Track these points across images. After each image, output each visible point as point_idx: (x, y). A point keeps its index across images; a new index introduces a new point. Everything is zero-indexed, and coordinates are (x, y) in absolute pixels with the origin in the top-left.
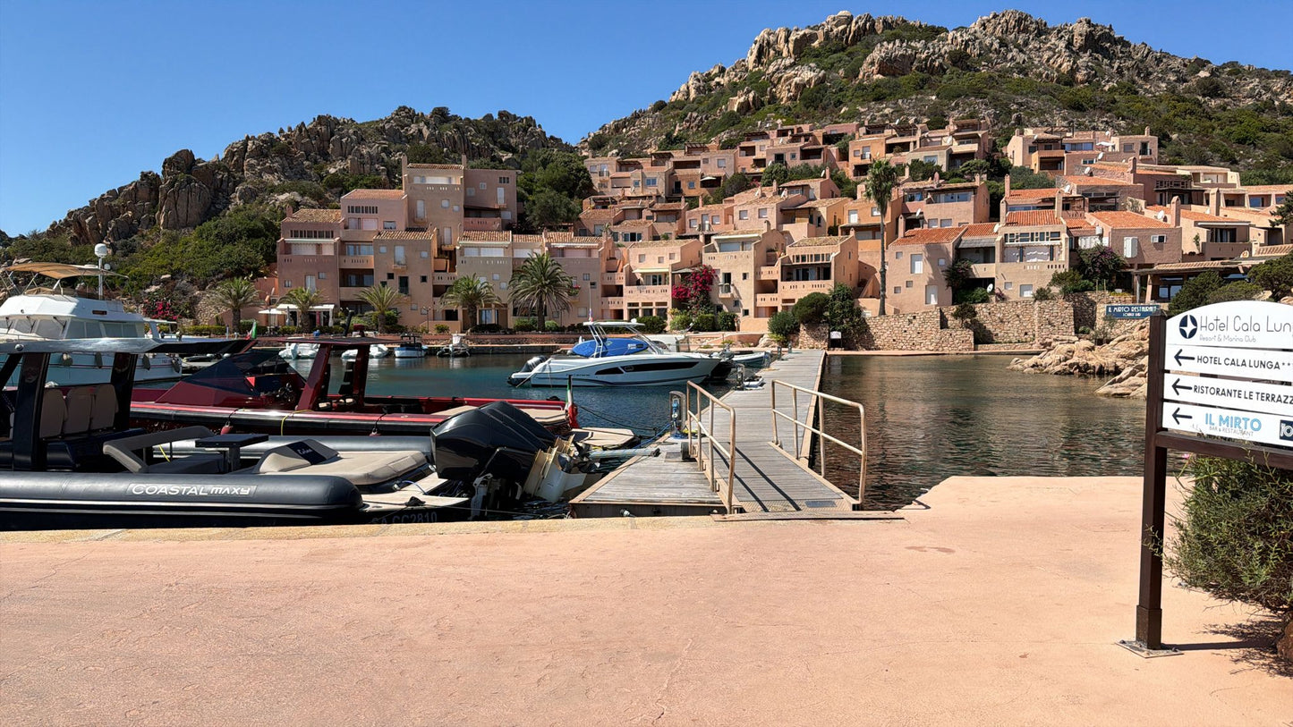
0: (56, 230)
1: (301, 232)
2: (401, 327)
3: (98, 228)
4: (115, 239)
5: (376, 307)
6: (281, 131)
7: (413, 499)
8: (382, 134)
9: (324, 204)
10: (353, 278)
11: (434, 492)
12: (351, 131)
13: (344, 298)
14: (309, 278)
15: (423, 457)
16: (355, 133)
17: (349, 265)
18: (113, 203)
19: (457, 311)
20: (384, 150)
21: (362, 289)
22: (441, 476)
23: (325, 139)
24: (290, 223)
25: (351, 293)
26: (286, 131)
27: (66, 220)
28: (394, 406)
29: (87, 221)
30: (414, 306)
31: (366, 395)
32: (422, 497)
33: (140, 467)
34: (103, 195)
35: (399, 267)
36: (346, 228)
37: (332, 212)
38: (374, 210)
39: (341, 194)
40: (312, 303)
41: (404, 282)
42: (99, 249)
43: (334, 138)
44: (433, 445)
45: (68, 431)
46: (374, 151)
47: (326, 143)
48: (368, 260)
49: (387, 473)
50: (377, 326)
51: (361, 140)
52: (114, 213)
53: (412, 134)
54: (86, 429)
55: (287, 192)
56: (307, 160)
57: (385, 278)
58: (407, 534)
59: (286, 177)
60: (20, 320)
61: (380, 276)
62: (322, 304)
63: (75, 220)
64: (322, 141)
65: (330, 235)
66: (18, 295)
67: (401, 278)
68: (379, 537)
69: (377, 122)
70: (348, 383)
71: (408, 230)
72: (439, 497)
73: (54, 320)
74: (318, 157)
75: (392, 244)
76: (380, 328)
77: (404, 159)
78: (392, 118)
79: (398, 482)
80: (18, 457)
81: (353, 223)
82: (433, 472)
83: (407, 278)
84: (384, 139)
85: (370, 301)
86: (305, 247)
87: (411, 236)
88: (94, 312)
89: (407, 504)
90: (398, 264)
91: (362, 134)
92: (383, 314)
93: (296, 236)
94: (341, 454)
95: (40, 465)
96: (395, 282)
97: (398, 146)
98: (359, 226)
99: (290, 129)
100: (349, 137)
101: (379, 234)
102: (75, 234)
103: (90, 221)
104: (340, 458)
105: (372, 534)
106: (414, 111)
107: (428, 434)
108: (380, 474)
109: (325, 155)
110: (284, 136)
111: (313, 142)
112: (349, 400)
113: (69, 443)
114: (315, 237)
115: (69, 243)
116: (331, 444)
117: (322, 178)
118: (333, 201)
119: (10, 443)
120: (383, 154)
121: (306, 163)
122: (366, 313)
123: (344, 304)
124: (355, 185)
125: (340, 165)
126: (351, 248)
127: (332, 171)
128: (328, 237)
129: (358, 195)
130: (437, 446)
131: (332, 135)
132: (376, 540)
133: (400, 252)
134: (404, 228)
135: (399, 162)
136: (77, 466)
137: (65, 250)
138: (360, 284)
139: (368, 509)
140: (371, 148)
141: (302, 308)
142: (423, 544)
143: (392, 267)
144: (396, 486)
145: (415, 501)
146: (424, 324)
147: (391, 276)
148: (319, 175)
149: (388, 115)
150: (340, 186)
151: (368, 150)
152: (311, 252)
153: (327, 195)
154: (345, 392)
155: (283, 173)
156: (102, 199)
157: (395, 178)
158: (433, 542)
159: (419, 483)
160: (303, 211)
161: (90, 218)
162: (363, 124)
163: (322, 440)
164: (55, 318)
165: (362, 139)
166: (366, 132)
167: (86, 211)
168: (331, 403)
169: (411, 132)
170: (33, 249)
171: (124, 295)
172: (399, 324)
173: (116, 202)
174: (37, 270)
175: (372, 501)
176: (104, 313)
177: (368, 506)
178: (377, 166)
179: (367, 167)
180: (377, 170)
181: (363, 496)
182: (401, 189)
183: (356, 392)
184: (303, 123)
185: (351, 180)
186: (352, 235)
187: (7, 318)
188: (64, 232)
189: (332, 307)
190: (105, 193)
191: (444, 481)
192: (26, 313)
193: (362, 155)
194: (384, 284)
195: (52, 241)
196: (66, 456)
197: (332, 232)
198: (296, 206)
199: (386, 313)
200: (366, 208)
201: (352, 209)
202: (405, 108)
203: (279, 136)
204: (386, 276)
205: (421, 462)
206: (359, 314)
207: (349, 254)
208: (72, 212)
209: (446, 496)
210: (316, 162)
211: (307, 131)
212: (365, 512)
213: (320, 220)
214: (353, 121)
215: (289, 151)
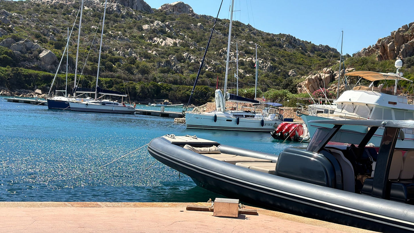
0: (369, 51)
3: (394, 50)
4: (403, 57)
18: (405, 34)
27: (376, 45)
29: (388, 45)
34: (399, 29)
42: (398, 63)
52: (405, 40)
60: (349, 105)
63: (382, 45)
66: (350, 89)
73: (366, 106)
88: (390, 103)
102: (381, 54)
103: (390, 45)
115: (377, 59)
137: (374, 63)
156: (399, 31)
161: (390, 43)
164: (367, 105)
167: (389, 39)
170: (357, 63)
171: (405, 93)
173: (407, 33)
174: (361, 75)
176: (395, 103)
187: (342, 103)
188: (374, 51)
190: (401, 27)
192: (352, 101)
195: (367, 57)
208: (381, 40)
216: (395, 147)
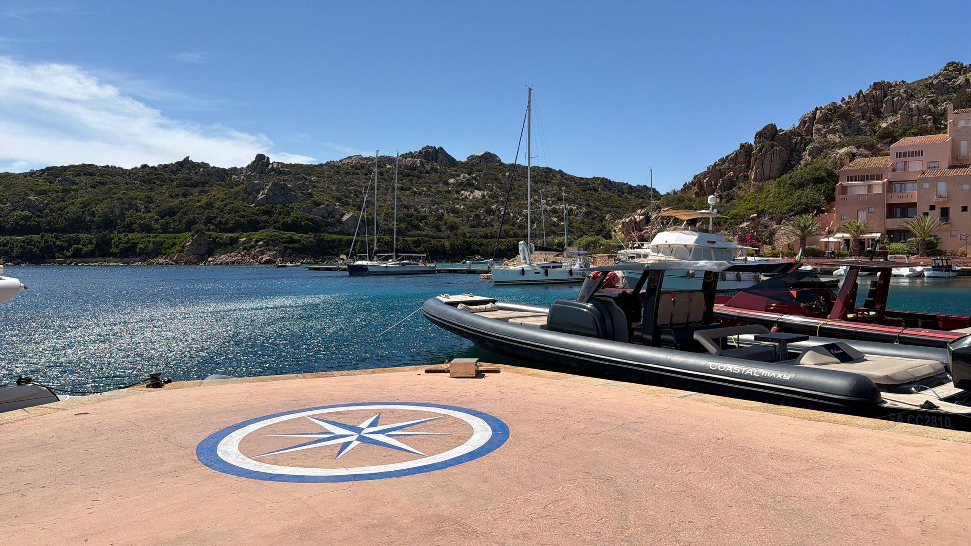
0: (686, 188)
1: (856, 177)
2: (940, 251)
3: (711, 186)
4: (721, 192)
5: (917, 234)
6: (843, 99)
7: (927, 402)
8: (930, 89)
9: (875, 152)
10: (898, 211)
11: (950, 399)
12: (902, 91)
13: (890, 227)
14: (860, 213)
15: (941, 366)
16: (905, 92)
17: (895, 200)
18: (721, 167)
20: (932, 102)
21: (907, 219)
22: (956, 386)
23: (878, 101)
24: (846, 170)
25: (896, 224)
26: (847, 99)
27: (692, 181)
28: (911, 321)
29: (705, 181)
30: (954, 233)
31: (886, 310)
32: (936, 402)
33: (716, 351)
34: (715, 162)
35: (941, 200)
36: (894, 170)
37: (883, 159)
38: (920, 153)
39: (891, 143)
40: (862, 233)
41: (945, 213)
42: (711, 199)
43: (886, 98)
44: (950, 358)
45: (674, 322)
46: (921, 104)
47: (879, 104)
48: (912, 195)
49: (905, 377)
50: (918, 250)
51: (911, 97)
52: (722, 174)
53: (959, 85)
54: (685, 321)
55: (845, 146)
56: (863, 119)
57: (927, 210)
58: (910, 433)
59: (846, 135)
60: (664, 248)
61: (922, 208)
62: (871, 233)
63: (697, 181)
64: (876, 102)
65: (879, 177)
66: (663, 231)
67: (942, 209)
68: (885, 432)
69: (926, 79)
70: (872, 299)
71: (950, 167)
72: (954, 405)
73: (684, 247)
74: (872, 116)
75: (936, 180)
76: (920, 252)
77: (950, 107)
78: (940, 74)
79: (915, 386)
80: (645, 336)
81: (900, 166)
82: (949, 381)
83: (947, 209)
84: (932, 93)
85: (912, 229)
86: (859, 188)
87: (953, 172)
88: (708, 242)
89: (922, 407)
90: (940, 197)
91: (911, 92)
92: (924, 240)
93: (851, 180)
94: (867, 356)
95: (656, 343)
96: (937, 213)
97: (945, 97)
98: (905, 167)
99: (850, 97)
100: (900, 95)
101: (923, 173)
102: (697, 190)
103: (707, 181)
104: (866, 360)
105: (879, 428)
106: (962, 64)
107: (945, 347)
108: (899, 377)
109: (879, 114)
110: (845, 103)
111: (869, 104)
112: (872, 313)
113: (674, 329)
114: (867, 180)
115: (694, 196)
116: (859, 347)
117: (875, 132)
118: (884, 150)
119: (641, 327)
120: (931, 106)
121: (862, 122)
122: (908, 240)
123: (889, 232)
124: (904, 134)
125: (891, 120)
126: (897, 186)
127: (884, 125)
128: (877, 179)
129: (905, 142)
130: (953, 359)
131: (885, 96)
132: (882, 434)
133: (942, 187)
134: (947, 166)
135: (945, 110)
136: (678, 345)
137: (691, 201)
138: (904, 215)
139: (885, 405)
140: (919, 102)
141: (854, 236)
142: (924, 445)
143: (934, 200)
144: (913, 389)
145: (928, 405)
146: (963, 249)
147: (932, 208)
148: (872, 129)
149: (937, 72)
150: (890, 136)
151: (917, 103)
152: (863, 191)
153: (879, 146)
154: (869, 306)
155: (843, 132)
156: (715, 165)
157: (941, 124)
158: (934, 445)
159: (935, 389)
160: (858, 160)
161: (707, 179)
162: (913, 83)
163: (852, 343)
164: (685, 246)
165: (912, 96)
166: (915, 90)
167: (704, 174)
168: (857, 314)
169: (958, 83)
170: (672, 202)
171: (726, 230)
172: (938, 248)
173: (723, 166)
174: (673, 215)
175: (890, 399)
176: (714, 242)
177: (886, 402)
178: (924, 116)
179: (915, 118)
180: (924, 120)
181: (881, 393)
182: (946, 132)
183: (878, 306)
184: (861, 91)
185: (900, 131)
186: (899, 176)
187: (657, 246)
188: (691, 188)
189: (879, 235)
190: (717, 160)
191: (960, 390)
192: (668, 243)
193: (911, 109)
194: (926, 214)
195: (683, 195)
196: (672, 338)
197: (882, 175)
198: (853, 156)
199: (927, 239)
200: (913, 152)
201: (899, 155)
202: (953, 63)
203: (841, 104)
204: (928, 208)
205: (940, 370)
206: (902, 241)
207: (895, 192)
208: (696, 176)
209: (963, 405)
210: (870, 120)
211: (864, 96)
212: (883, 408)
213: (872, 166)
214: (904, 82)
215: (849, 114)
216: (717, 289)
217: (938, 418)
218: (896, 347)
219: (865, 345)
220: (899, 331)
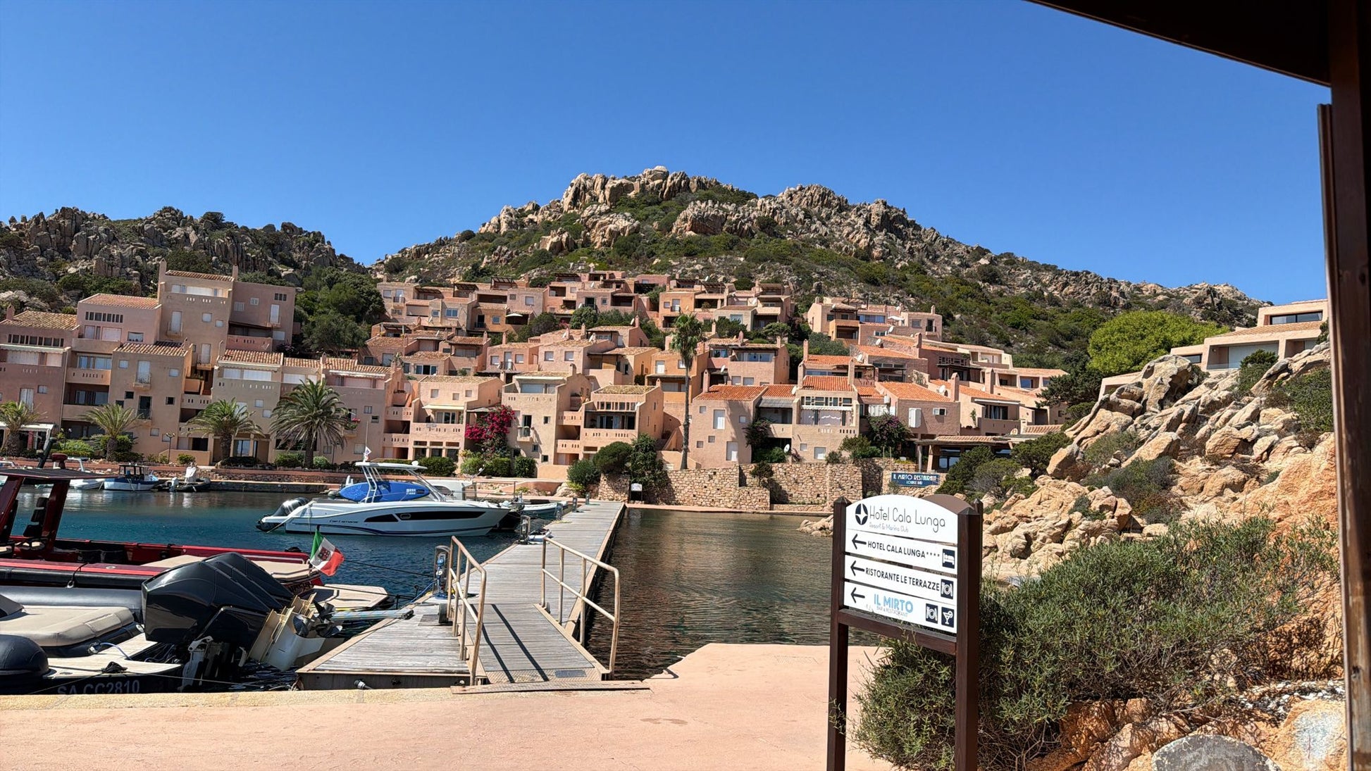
1: (22, 337)
2: (136, 455)
5: (106, 430)
6: (13, 220)
7: (111, 664)
8: (139, 235)
9: (56, 307)
10: (82, 395)
11: (139, 657)
12: (101, 228)
13: (67, 417)
14: (25, 391)
15: (130, 614)
16: (106, 231)
17: (79, 378)
19: (207, 439)
20: (140, 253)
21: (91, 407)
22: (149, 638)
23: (67, 235)
24: (8, 326)
25: (76, 412)
26: (19, 221)
28: (91, 553)
30: (155, 432)
31: (58, 538)
32: (123, 663)
35: (142, 386)
36: (81, 336)
37: (65, 318)
38: (119, 319)
39: (79, 297)
40: (25, 421)
41: (145, 403)
43: (79, 234)
44: (144, 601)
46: (127, 253)
47: (68, 239)
48: (104, 374)
49: (83, 632)
50: (106, 452)
51: (113, 240)
53: (176, 239)
55: (10, 289)
56: (42, 255)
57: (122, 398)
59: (12, 273)
61: (116, 394)
62: (38, 423)
64: (63, 236)
65: (58, 343)
67: (142, 398)
68: (53, 710)
69: (135, 221)
70: (37, 523)
71: (157, 343)
72: (144, 663)
74: (56, 253)
75: (136, 359)
76: (108, 455)
77: (163, 264)
78: (154, 219)
79: (95, 644)
81: (90, 331)
82: (139, 633)
83: (149, 398)
84: (142, 241)
85: (100, 423)
86: (26, 355)
87: (161, 351)
89: (104, 671)
90: (141, 382)
91: (114, 233)
92: (114, 438)
93: (15, 342)
94: (26, 609)
96: (134, 404)
97: (157, 250)
98: (97, 336)
99: (24, 219)
100: (99, 234)
101: (122, 346)
104: (25, 614)
105: (45, 707)
106: (182, 213)
107: (139, 588)
108: (75, 634)
109: (66, 253)
110: (15, 226)
111: (52, 236)
112: (35, 544)
114: (40, 344)
116: (14, 596)
117: (58, 278)
118: (69, 305)
120: (138, 258)
121: (40, 259)
122: (93, 437)
123: (66, 424)
124: (99, 288)
125: (82, 265)
126: (84, 360)
127: (72, 270)
128: (56, 345)
129: (100, 300)
130: (148, 603)
131: (77, 230)
132: (49, 714)
133: (144, 369)
134: (153, 343)
135: (157, 267)
138: (90, 401)
139: (54, 676)
140: (123, 248)
141: (11, 426)
143: (132, 385)
144: (92, 649)
145: (114, 667)
146: (165, 453)
147: (129, 395)
148: (56, 274)
149: (150, 215)
150: (80, 288)
151: (120, 250)
152: (33, 361)
153: (62, 298)
154: (32, 533)
155: (9, 268)
157: (150, 284)
159: (121, 645)
160: (28, 313)
162: (118, 222)
163: (4, 591)
165: (115, 238)
166: (119, 231)
168: (13, 546)
169: (175, 236)
172: (134, 450)
175: (60, 667)
177: (55, 672)
178: (128, 269)
179: (117, 270)
180: (128, 274)
181: (49, 660)
182: (155, 297)
183: (45, 534)
184: (42, 215)
185: (95, 283)
186: (86, 345)
189: (50, 427)
191: (153, 643)
193: (111, 256)
194: (121, 403)
197: (62, 340)
198: (20, 306)
199: (119, 437)
200: (109, 315)
201: (90, 316)
202: (171, 209)
203: (9, 225)
204: (124, 394)
205: (128, 620)
206: (84, 437)
207: (80, 367)
209: (154, 661)
210: (52, 259)
211: (46, 223)
212: (50, 680)
213: (48, 325)
214: (105, 218)
215: (20, 243)
217: (124, 683)
218: (69, 593)
219: (23, 592)
220: (75, 568)
